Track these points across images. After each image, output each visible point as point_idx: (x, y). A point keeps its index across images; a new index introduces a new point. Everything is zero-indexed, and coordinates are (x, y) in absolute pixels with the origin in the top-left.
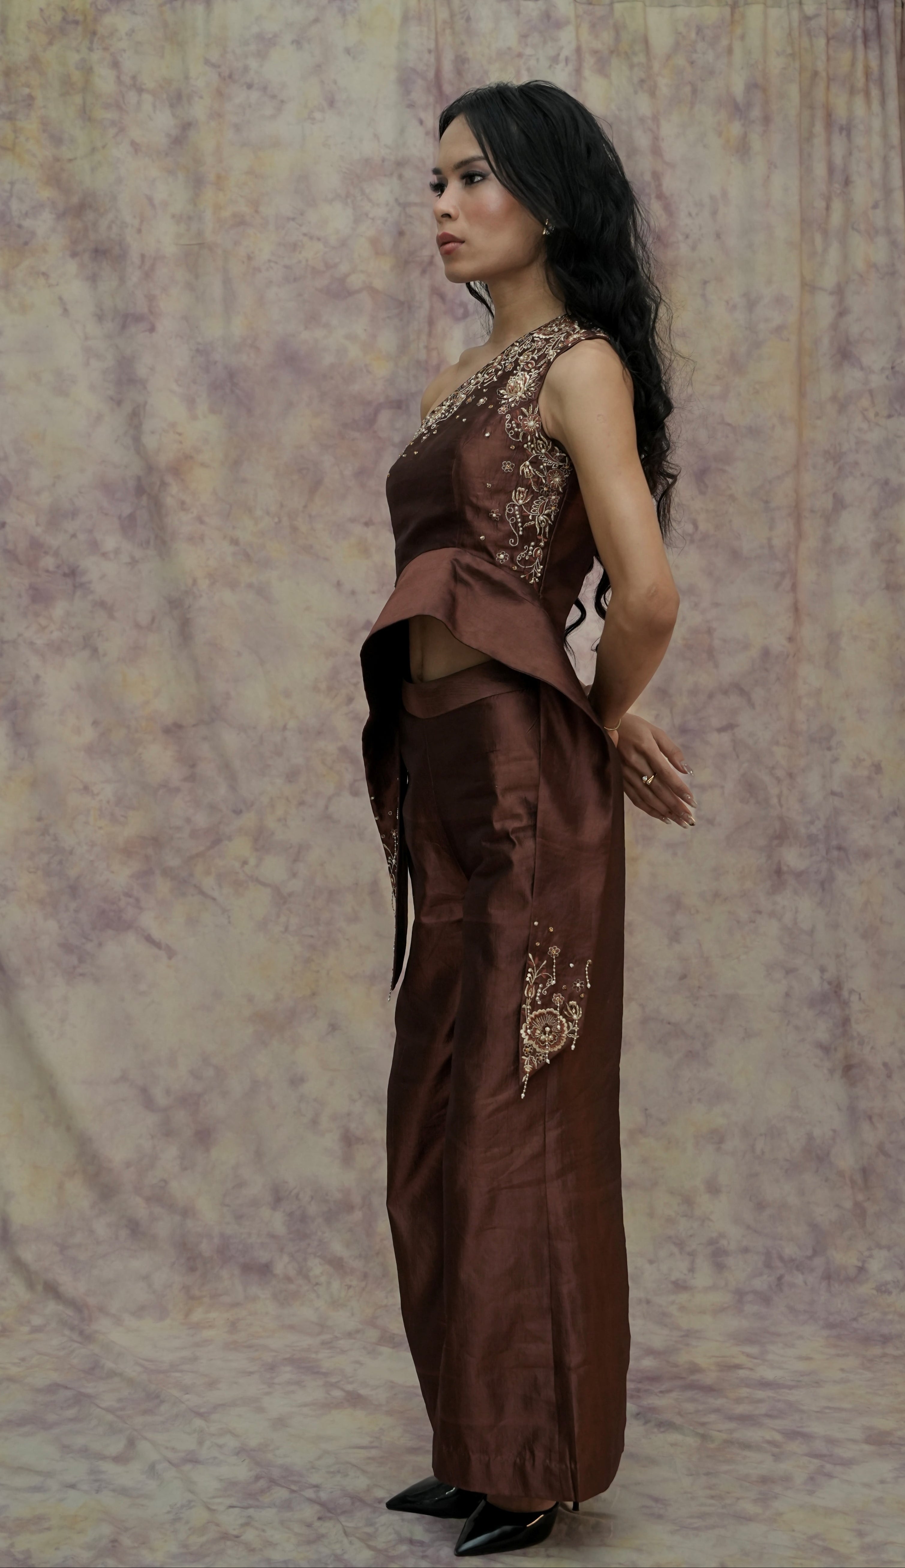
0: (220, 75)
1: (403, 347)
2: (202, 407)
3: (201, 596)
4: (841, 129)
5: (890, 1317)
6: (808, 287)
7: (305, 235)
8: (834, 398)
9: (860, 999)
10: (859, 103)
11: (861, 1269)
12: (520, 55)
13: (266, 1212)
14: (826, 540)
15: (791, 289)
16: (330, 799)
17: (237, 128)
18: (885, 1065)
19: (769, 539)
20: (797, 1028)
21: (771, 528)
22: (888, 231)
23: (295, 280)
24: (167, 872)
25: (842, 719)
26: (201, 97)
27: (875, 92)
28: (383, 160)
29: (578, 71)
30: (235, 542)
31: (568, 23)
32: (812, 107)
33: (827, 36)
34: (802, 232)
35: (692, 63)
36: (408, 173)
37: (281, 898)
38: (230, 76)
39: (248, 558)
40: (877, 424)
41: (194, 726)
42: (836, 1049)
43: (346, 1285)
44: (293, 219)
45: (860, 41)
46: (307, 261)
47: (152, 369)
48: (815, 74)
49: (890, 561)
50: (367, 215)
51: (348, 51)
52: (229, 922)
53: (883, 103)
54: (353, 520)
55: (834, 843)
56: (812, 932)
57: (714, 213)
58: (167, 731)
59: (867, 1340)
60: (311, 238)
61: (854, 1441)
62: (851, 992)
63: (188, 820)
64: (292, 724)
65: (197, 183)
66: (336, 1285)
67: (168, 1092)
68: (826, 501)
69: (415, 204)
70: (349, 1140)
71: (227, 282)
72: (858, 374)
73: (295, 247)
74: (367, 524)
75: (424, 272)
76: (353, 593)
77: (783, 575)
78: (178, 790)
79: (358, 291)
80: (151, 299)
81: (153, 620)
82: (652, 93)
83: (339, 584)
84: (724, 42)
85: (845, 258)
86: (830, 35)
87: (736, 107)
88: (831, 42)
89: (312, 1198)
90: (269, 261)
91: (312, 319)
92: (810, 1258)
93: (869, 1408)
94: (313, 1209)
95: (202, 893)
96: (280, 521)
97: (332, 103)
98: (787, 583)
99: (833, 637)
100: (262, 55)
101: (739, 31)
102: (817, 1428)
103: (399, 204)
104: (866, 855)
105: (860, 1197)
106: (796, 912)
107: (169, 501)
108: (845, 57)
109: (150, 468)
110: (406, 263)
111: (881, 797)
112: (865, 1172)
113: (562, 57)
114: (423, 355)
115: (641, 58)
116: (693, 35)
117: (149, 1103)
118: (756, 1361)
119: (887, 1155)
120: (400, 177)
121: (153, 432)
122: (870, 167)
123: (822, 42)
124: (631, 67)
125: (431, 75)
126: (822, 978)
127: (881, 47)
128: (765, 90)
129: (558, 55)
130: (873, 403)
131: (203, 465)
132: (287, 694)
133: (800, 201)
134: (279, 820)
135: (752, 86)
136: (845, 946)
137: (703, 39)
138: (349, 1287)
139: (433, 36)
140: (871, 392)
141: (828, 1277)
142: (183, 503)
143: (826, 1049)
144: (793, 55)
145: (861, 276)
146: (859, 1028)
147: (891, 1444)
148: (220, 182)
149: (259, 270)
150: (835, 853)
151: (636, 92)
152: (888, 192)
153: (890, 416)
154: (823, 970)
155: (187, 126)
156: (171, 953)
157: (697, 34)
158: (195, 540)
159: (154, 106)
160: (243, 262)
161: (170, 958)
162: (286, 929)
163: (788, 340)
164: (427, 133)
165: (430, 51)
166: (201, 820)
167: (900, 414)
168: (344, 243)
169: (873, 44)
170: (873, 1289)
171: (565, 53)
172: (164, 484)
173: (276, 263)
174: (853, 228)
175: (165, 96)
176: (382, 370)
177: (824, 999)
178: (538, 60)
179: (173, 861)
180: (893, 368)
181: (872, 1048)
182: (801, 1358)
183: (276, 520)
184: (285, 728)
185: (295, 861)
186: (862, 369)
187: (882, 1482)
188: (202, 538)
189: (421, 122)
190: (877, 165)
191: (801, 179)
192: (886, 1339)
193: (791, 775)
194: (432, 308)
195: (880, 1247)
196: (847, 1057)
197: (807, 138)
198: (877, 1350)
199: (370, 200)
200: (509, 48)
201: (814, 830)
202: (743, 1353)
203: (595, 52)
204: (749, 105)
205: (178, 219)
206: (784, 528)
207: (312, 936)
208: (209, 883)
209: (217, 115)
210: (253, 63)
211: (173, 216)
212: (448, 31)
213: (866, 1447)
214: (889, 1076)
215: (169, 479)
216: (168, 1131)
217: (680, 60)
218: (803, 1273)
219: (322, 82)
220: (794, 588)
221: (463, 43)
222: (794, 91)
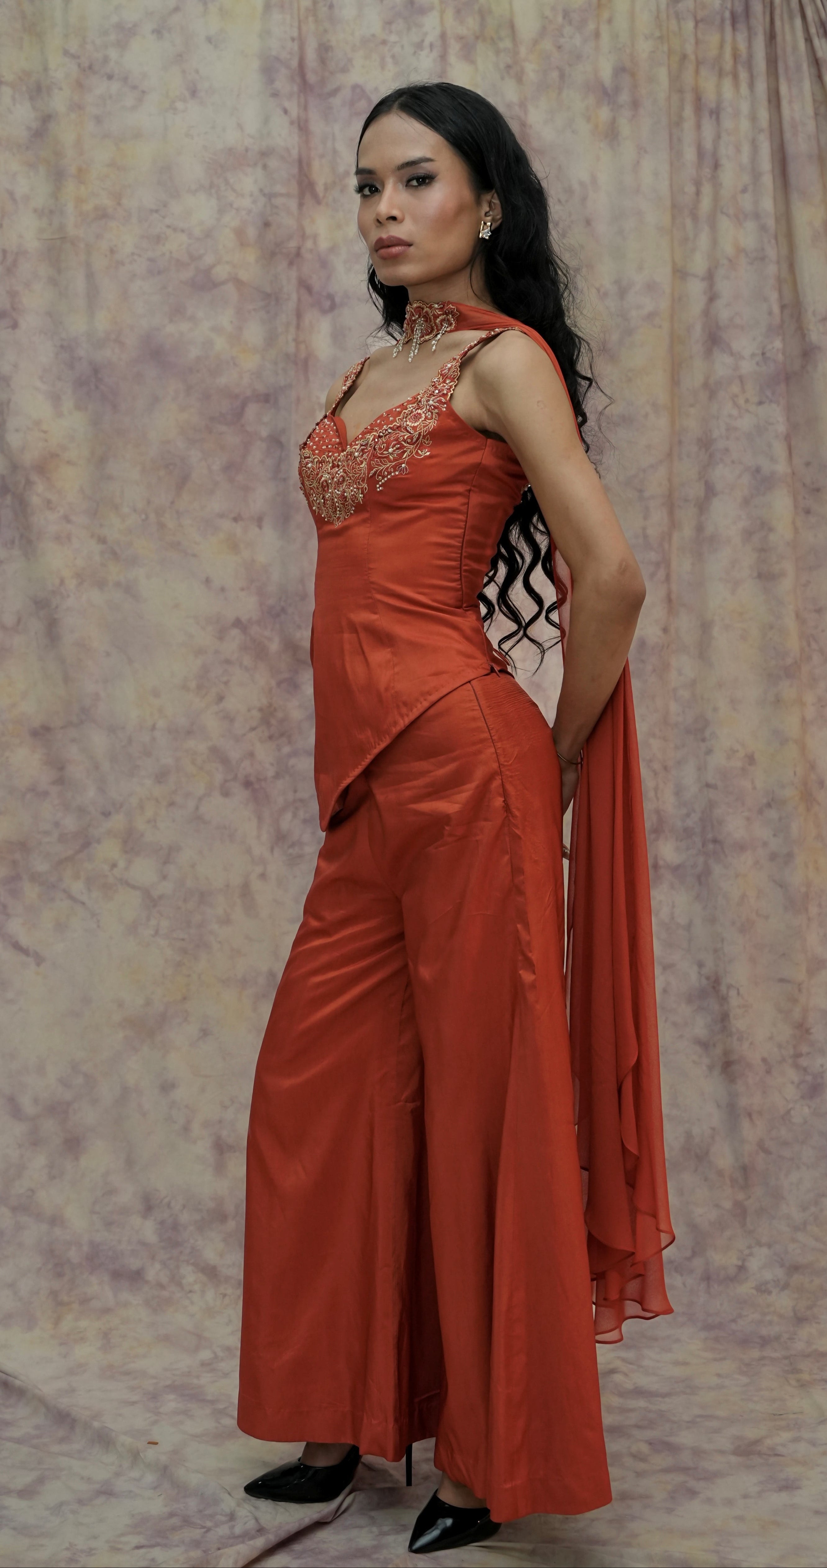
0: (79, 65)
1: (271, 339)
2: (68, 403)
3: (68, 596)
4: (711, 113)
5: (768, 1318)
6: (680, 273)
7: (168, 227)
8: (706, 385)
9: (738, 994)
10: (727, 85)
11: (742, 1268)
12: (384, 42)
13: (136, 1221)
14: (700, 528)
15: (663, 275)
16: (200, 799)
17: (98, 120)
18: (764, 1060)
19: (644, 529)
20: (675, 1024)
21: (645, 518)
22: (757, 216)
23: (159, 273)
24: (34, 878)
25: (715, 709)
26: (61, 89)
27: (743, 75)
28: (247, 150)
29: (443, 57)
30: (102, 540)
31: (431, 8)
32: (681, 91)
33: (695, 17)
34: (674, 217)
35: (559, 47)
36: (273, 163)
37: (151, 901)
38: (90, 67)
39: (115, 555)
40: (747, 411)
41: (62, 728)
42: (714, 1045)
43: (221, 1294)
44: (157, 211)
45: (728, 23)
46: (171, 252)
47: (15, 366)
48: (684, 57)
49: (762, 550)
50: (231, 205)
51: (209, 40)
52: (99, 926)
53: (751, 85)
54: (221, 516)
55: (710, 836)
56: (689, 927)
57: (584, 199)
58: (35, 733)
59: (745, 1342)
60: (175, 230)
61: (722, 1452)
62: (729, 987)
63: (57, 824)
64: (161, 724)
65: (58, 176)
66: (210, 1295)
67: (36, 1101)
68: (696, 490)
69: (282, 195)
70: (221, 1148)
71: (90, 276)
72: (728, 360)
73: (158, 239)
74: (235, 520)
75: (291, 264)
76: (223, 589)
77: (657, 565)
78: (46, 794)
79: (223, 283)
80: (13, 295)
81: (19, 621)
82: (519, 78)
83: (208, 581)
84: (591, 26)
85: (714, 242)
86: (699, 18)
87: (605, 93)
88: (700, 25)
89: (184, 1206)
90: (133, 254)
91: (177, 312)
92: (689, 1259)
93: (742, 1416)
94: (185, 1217)
95: (71, 897)
96: (147, 518)
97: (194, 93)
98: (661, 574)
99: (705, 627)
100: (122, 45)
101: (606, 15)
102: (685, 1438)
103: (264, 195)
104: (741, 847)
105: (741, 1196)
106: (673, 906)
107: (35, 500)
108: (714, 39)
109: (15, 467)
110: (273, 254)
111: (754, 788)
112: (745, 1170)
113: (427, 43)
114: (291, 348)
115: (507, 44)
116: (560, 19)
117: (16, 1112)
118: (631, 1366)
119: (767, 1152)
120: (265, 167)
121: (17, 430)
122: (738, 150)
123: (690, 25)
124: (498, 52)
125: (295, 63)
126: (699, 973)
127: (749, 29)
128: (633, 75)
129: (423, 41)
130: (743, 391)
131: (69, 463)
132: (156, 694)
133: (671, 186)
134: (149, 822)
135: (620, 70)
136: (723, 940)
137: (570, 23)
138: (225, 1295)
139: (296, 24)
140: (741, 379)
141: (707, 1278)
142: (49, 502)
143: (705, 1045)
144: (661, 38)
145: (730, 261)
146: (739, 1024)
147: (760, 1454)
148: (81, 175)
149: (123, 264)
150: (711, 846)
151: (502, 78)
152: (756, 176)
153: (760, 403)
154: (701, 965)
155: (47, 119)
156: (39, 960)
157: (564, 18)
158: (62, 539)
159: (14, 99)
160: (106, 256)
161: (38, 965)
162: (157, 933)
163: (660, 327)
164: (292, 123)
165: (293, 39)
166: (70, 823)
167: (771, 401)
168: (208, 234)
169: (741, 26)
170: (753, 1288)
171: (429, 39)
172: (29, 483)
173: (140, 256)
174: (722, 212)
175: (24, 88)
176: (250, 362)
177: (702, 994)
178: (402, 47)
179: (41, 866)
180: (763, 354)
181: (751, 1043)
182: (677, 1363)
183: (143, 517)
184: (153, 728)
185: (165, 863)
186: (732, 354)
187: (745, 1496)
188: (69, 537)
189: (286, 112)
190: (746, 149)
191: (671, 164)
192: (765, 1342)
193: (665, 768)
194: (299, 300)
195: (759, 1244)
196: (726, 1053)
197: (677, 123)
198: (755, 1353)
199: (234, 190)
200: (373, 35)
201: (690, 823)
202: (619, 1358)
203: (460, 38)
204: (617, 89)
205: (39, 213)
206: (658, 517)
207: (183, 940)
208: (77, 887)
209: (77, 107)
210: (113, 54)
211: (35, 211)
212: (311, 19)
213: (733, 1459)
214: (768, 1072)
215: (34, 477)
216: (35, 1141)
217: (547, 45)
218: (682, 1275)
219: (184, 72)
220: (668, 578)
221: (326, 31)
222: (663, 75)
